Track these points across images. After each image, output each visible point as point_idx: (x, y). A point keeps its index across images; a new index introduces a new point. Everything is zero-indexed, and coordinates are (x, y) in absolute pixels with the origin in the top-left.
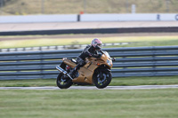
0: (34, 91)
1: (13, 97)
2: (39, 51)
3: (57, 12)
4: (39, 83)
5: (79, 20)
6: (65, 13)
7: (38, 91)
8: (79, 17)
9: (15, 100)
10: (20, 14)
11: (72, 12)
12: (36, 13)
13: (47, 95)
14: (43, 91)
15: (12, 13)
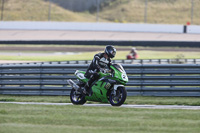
0: (131, 109)
1: (108, 115)
2: (140, 64)
3: (162, 22)
4: (138, 100)
5: (185, 31)
6: (170, 23)
7: (136, 110)
8: (185, 28)
9: (109, 119)
10: (120, 21)
11: (178, 23)
12: (138, 21)
13: (147, 115)
14: (142, 110)
15: (111, 20)
